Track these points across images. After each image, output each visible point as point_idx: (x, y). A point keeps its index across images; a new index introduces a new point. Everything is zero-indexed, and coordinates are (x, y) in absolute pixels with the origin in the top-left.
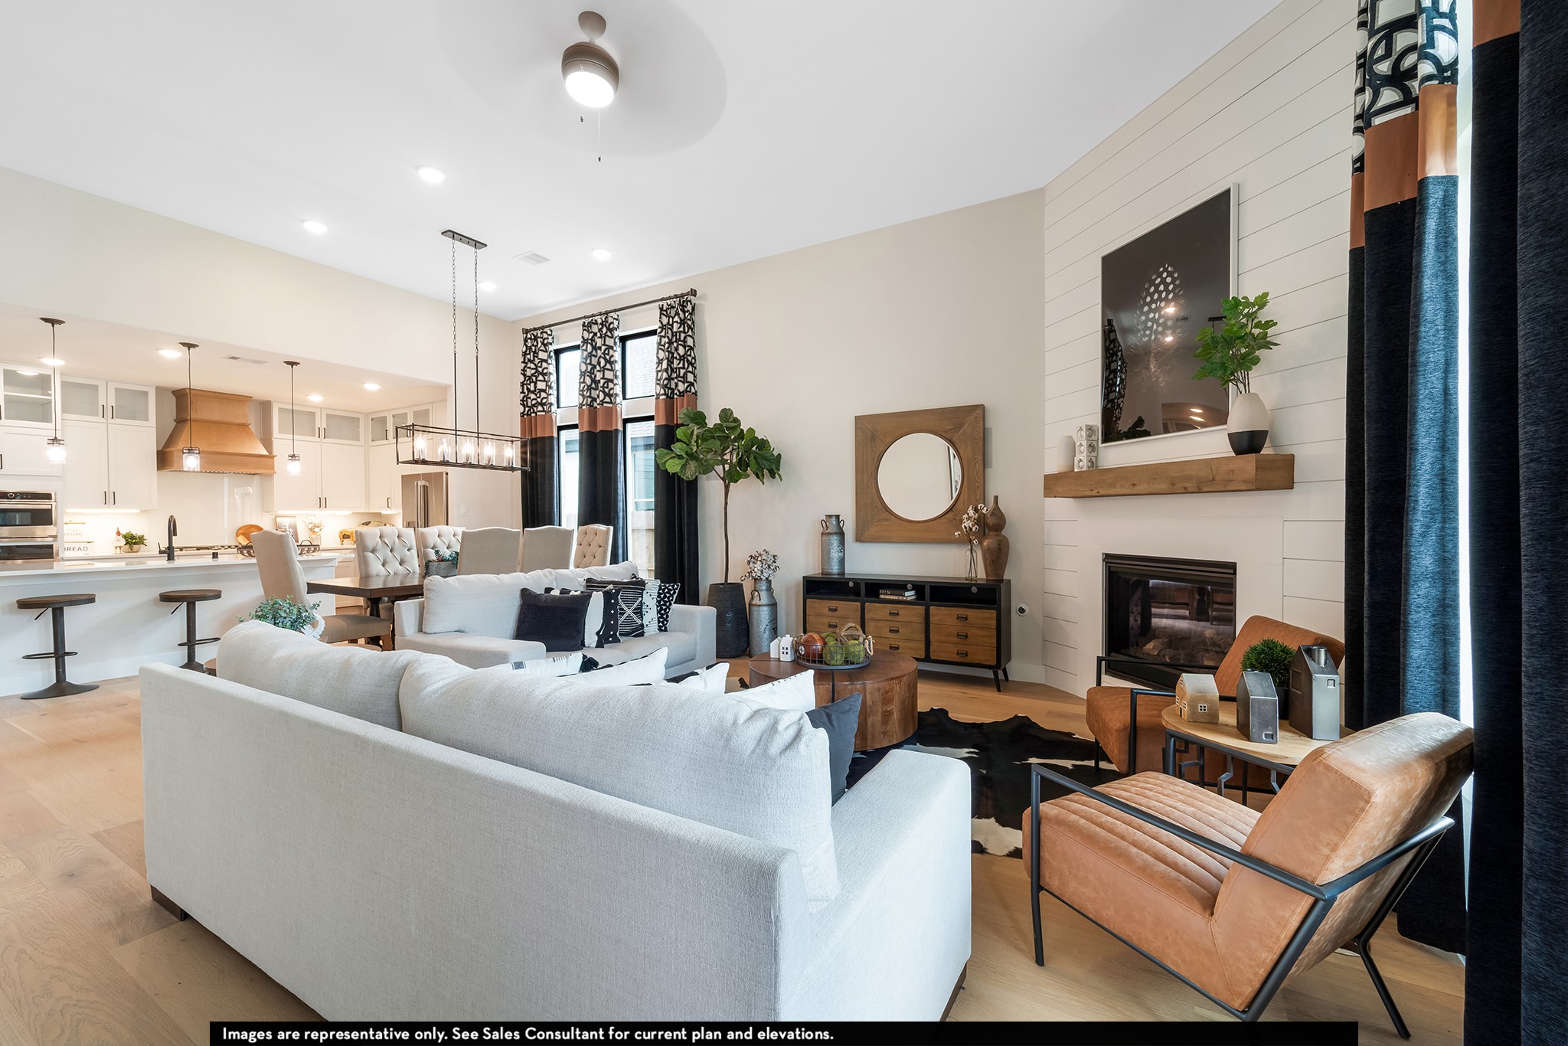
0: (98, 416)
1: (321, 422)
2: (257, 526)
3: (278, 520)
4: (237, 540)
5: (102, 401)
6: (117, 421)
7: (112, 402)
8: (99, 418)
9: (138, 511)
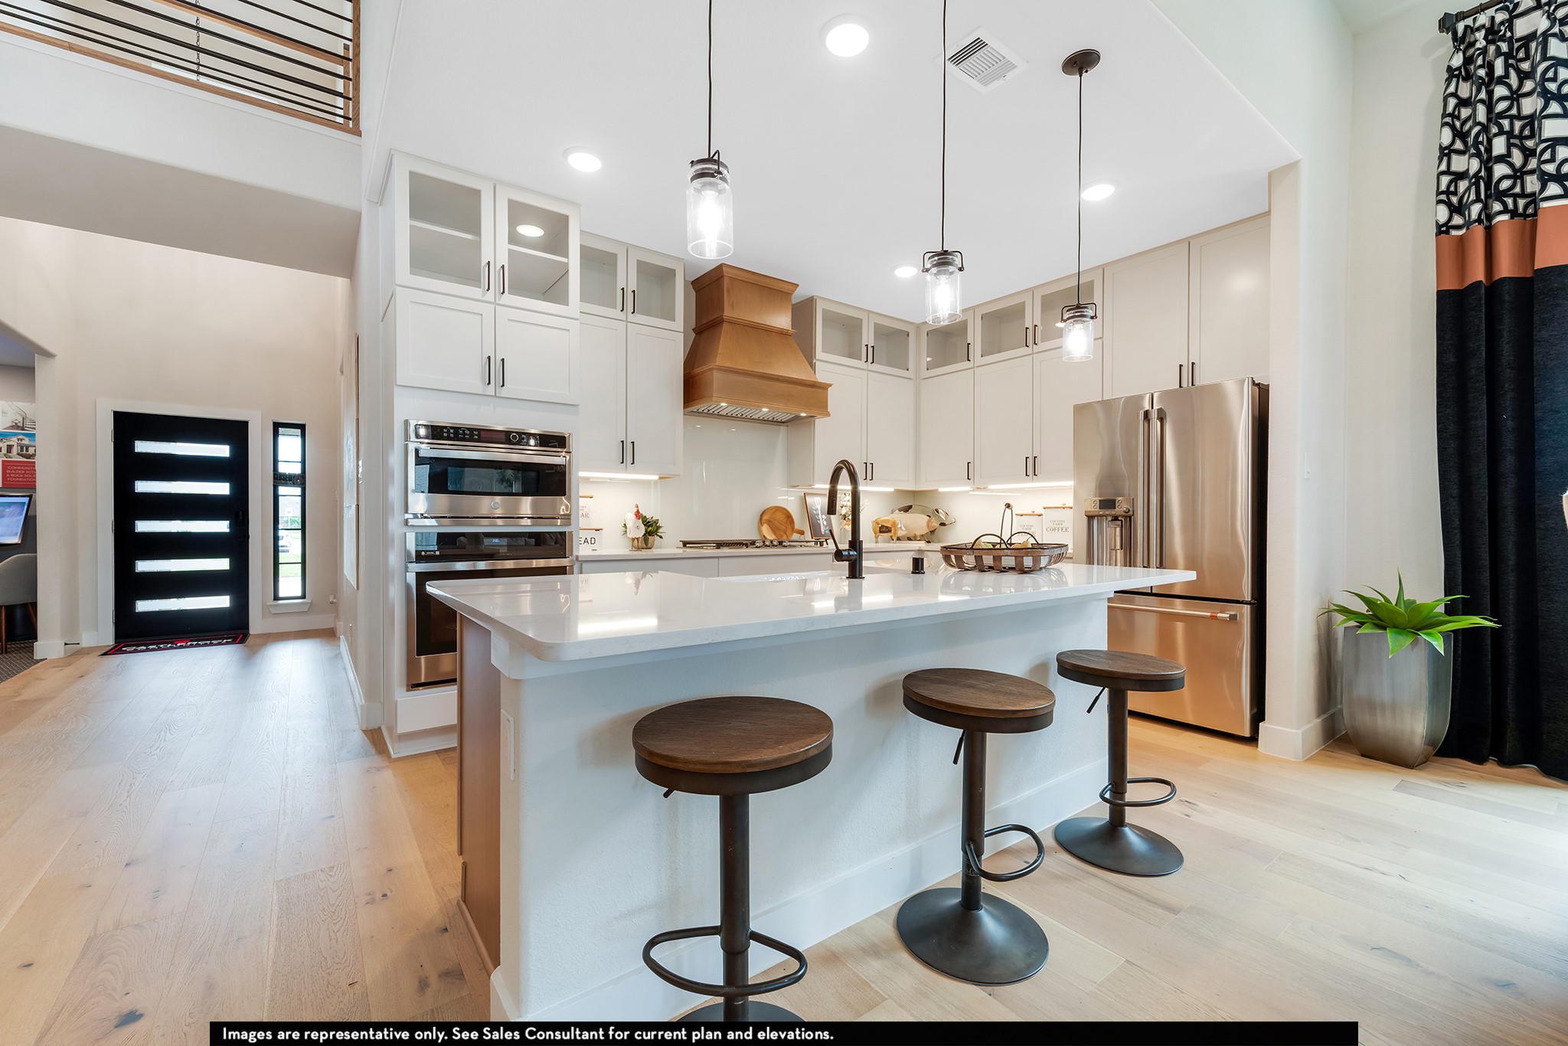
0: (616, 308)
1: (868, 337)
2: (784, 509)
3: (808, 499)
4: (760, 531)
5: (621, 284)
6: (639, 318)
7: (633, 285)
8: (616, 313)
9: (656, 477)
